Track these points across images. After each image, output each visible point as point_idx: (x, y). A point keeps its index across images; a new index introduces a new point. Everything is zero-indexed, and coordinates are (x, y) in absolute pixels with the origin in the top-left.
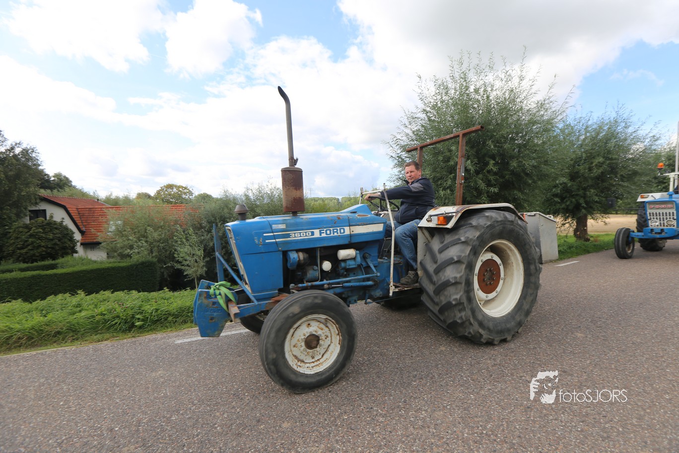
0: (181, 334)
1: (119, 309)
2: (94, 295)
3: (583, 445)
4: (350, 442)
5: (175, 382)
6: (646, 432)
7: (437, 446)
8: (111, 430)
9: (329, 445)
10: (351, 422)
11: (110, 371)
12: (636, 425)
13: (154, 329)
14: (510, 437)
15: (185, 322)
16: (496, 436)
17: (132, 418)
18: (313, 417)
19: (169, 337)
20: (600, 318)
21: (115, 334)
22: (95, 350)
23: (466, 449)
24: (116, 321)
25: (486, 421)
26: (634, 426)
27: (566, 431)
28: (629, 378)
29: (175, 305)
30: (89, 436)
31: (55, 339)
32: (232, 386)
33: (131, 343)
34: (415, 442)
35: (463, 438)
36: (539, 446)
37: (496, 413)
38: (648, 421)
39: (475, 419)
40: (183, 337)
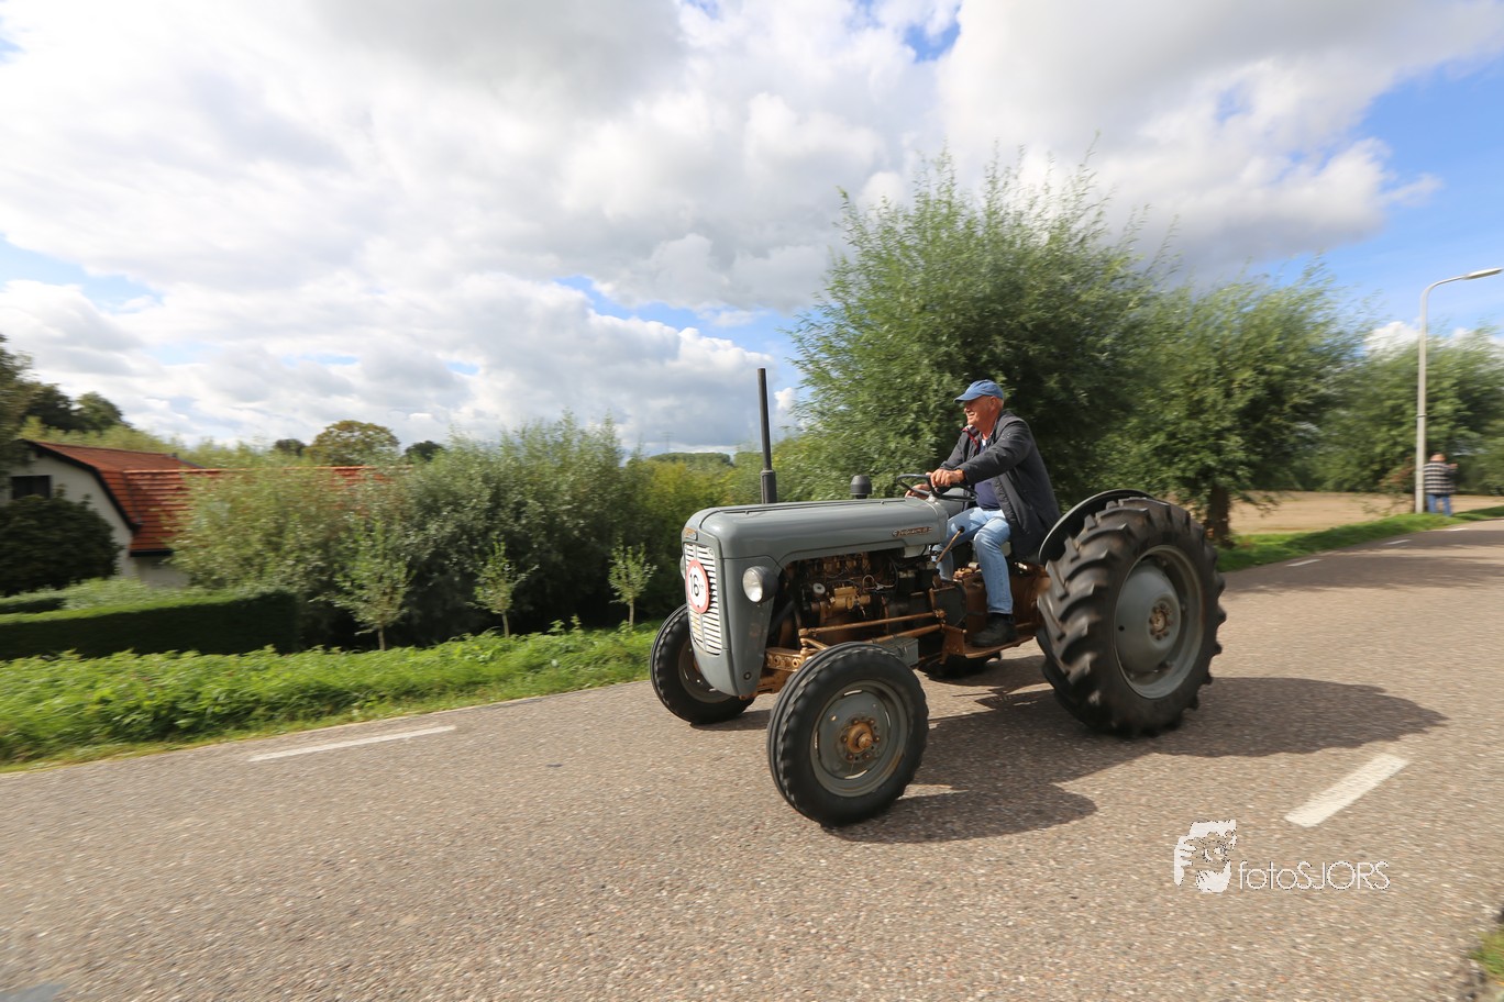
0: (271, 741)
3: (1003, 952)
4: (525, 951)
5: (209, 839)
6: (1142, 925)
7: (703, 959)
9: (480, 959)
10: (546, 915)
11: (79, 819)
12: (1130, 913)
13: (220, 734)
14: (861, 939)
15: (292, 718)
16: (834, 938)
17: (86, 913)
18: (473, 905)
19: (243, 749)
24: (132, 717)
25: (828, 909)
26: (1124, 914)
27: (981, 927)
28: (1164, 822)
29: (274, 683)
32: (331, 845)
33: (154, 762)
34: (659, 952)
35: (764, 943)
36: (913, 956)
37: (856, 894)
38: (1155, 905)
39: (809, 907)
40: (273, 748)
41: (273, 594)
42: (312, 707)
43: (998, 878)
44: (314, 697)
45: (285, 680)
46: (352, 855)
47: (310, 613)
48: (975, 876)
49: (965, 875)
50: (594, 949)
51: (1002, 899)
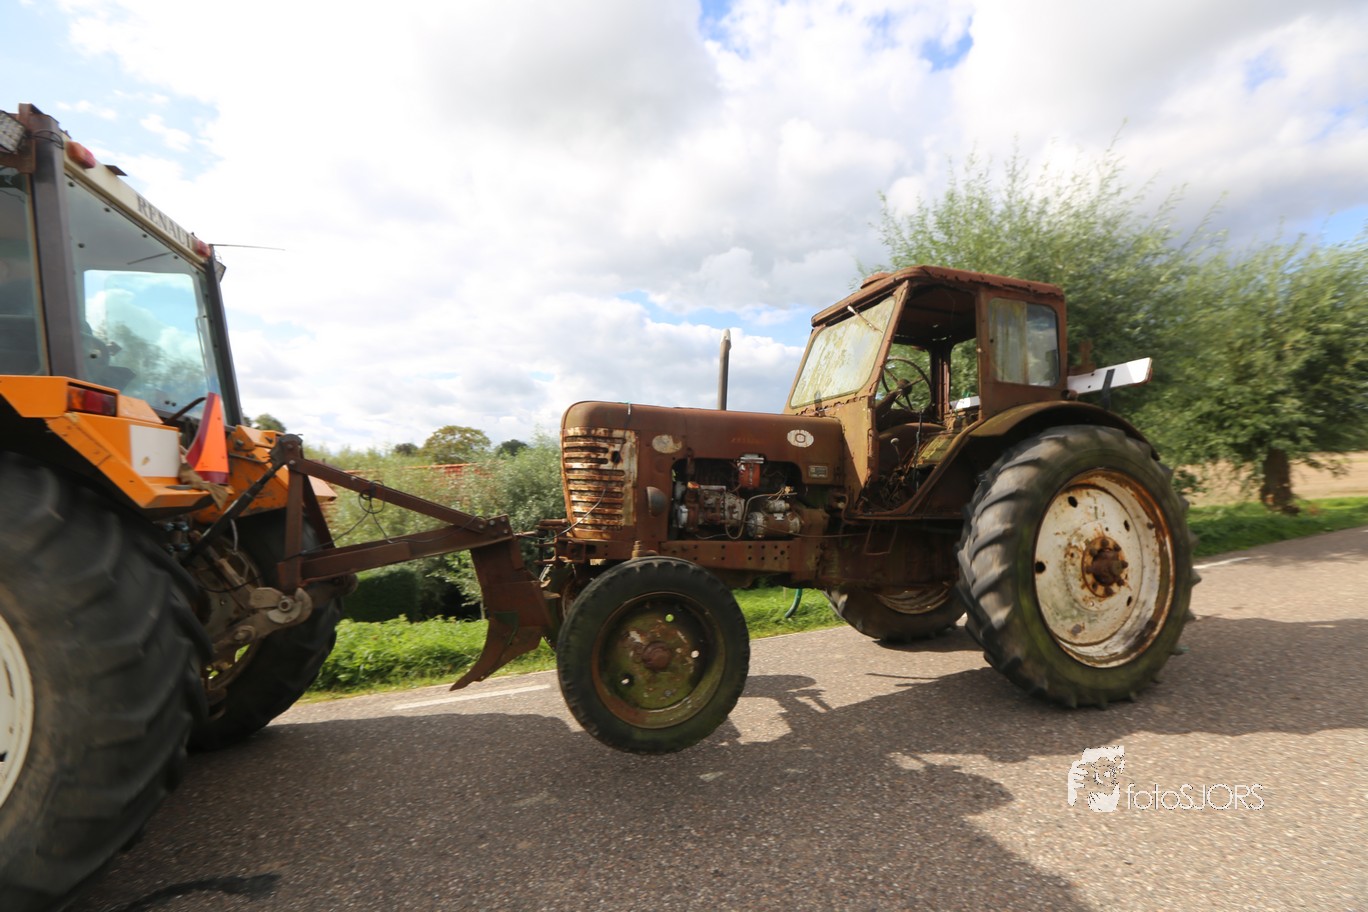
0: (408, 694)
4: (619, 878)
6: (1203, 895)
7: (771, 895)
9: (582, 881)
10: (635, 848)
12: (1188, 882)
13: (370, 687)
14: (916, 889)
15: (422, 675)
16: (891, 883)
18: (574, 836)
20: (1227, 676)
23: (821, 904)
25: (883, 859)
26: (1183, 883)
27: (1033, 885)
29: (408, 646)
32: (461, 782)
34: (732, 886)
35: (825, 885)
37: (909, 847)
38: (1217, 877)
39: (863, 855)
40: (410, 699)
41: (398, 573)
42: (437, 666)
43: (1048, 839)
44: (438, 658)
45: (416, 644)
46: (477, 789)
47: (427, 588)
48: (1025, 837)
49: (1015, 835)
50: (675, 880)
51: (1053, 859)
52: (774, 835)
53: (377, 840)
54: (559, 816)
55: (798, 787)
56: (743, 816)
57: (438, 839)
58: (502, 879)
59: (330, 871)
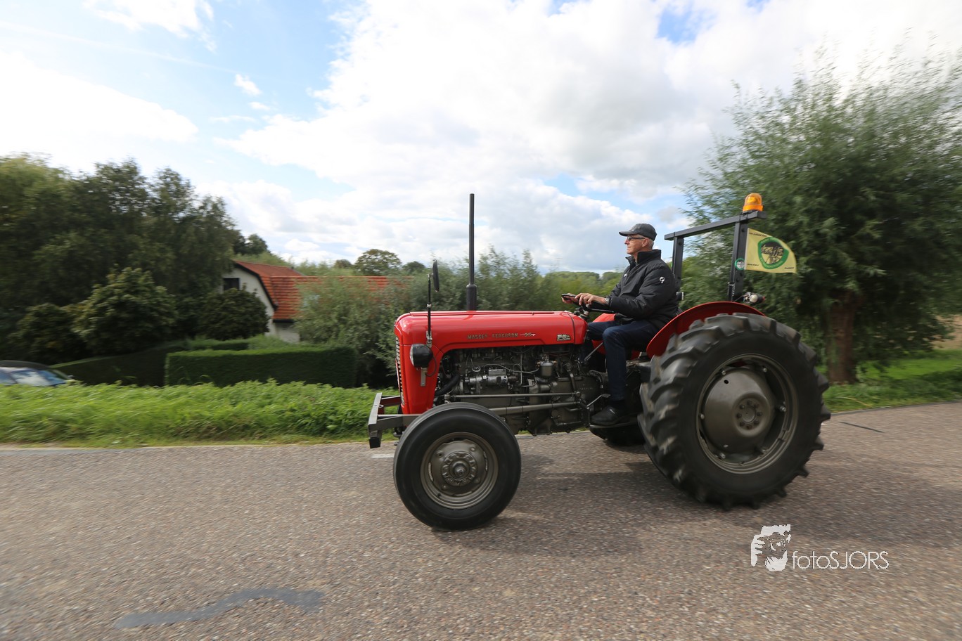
1: (310, 407)
2: (284, 386)
5: (370, 508)
8: (297, 555)
9: (568, 635)
10: (603, 609)
11: (297, 481)
13: (349, 437)
19: (365, 449)
21: (305, 436)
22: (284, 454)
24: (307, 421)
30: (273, 557)
31: (243, 433)
41: (343, 348)
47: (362, 361)
52: (723, 614)
53: (390, 570)
54: (529, 569)
55: (726, 569)
56: (686, 590)
57: (437, 578)
58: (500, 624)
59: (360, 595)
